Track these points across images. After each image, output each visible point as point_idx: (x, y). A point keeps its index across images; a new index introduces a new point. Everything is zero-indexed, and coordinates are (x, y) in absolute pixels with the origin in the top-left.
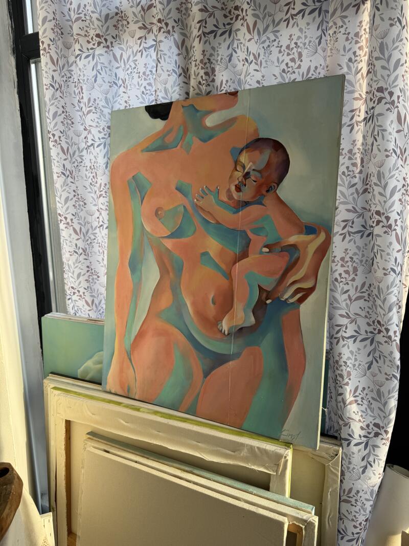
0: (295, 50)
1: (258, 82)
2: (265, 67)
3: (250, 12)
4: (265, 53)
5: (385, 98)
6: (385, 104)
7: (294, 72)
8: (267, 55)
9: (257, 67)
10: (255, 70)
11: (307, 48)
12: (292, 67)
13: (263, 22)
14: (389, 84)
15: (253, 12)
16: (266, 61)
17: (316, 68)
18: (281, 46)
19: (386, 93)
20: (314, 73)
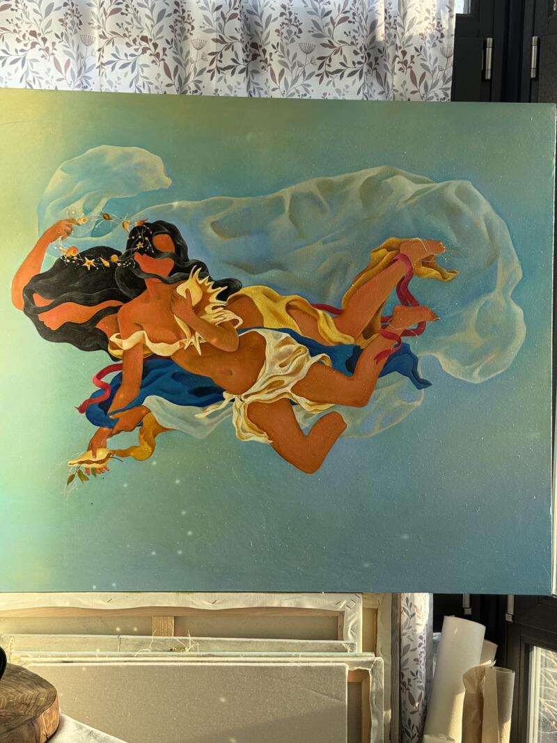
3: (276, 57)
13: (292, 72)
15: (280, 58)
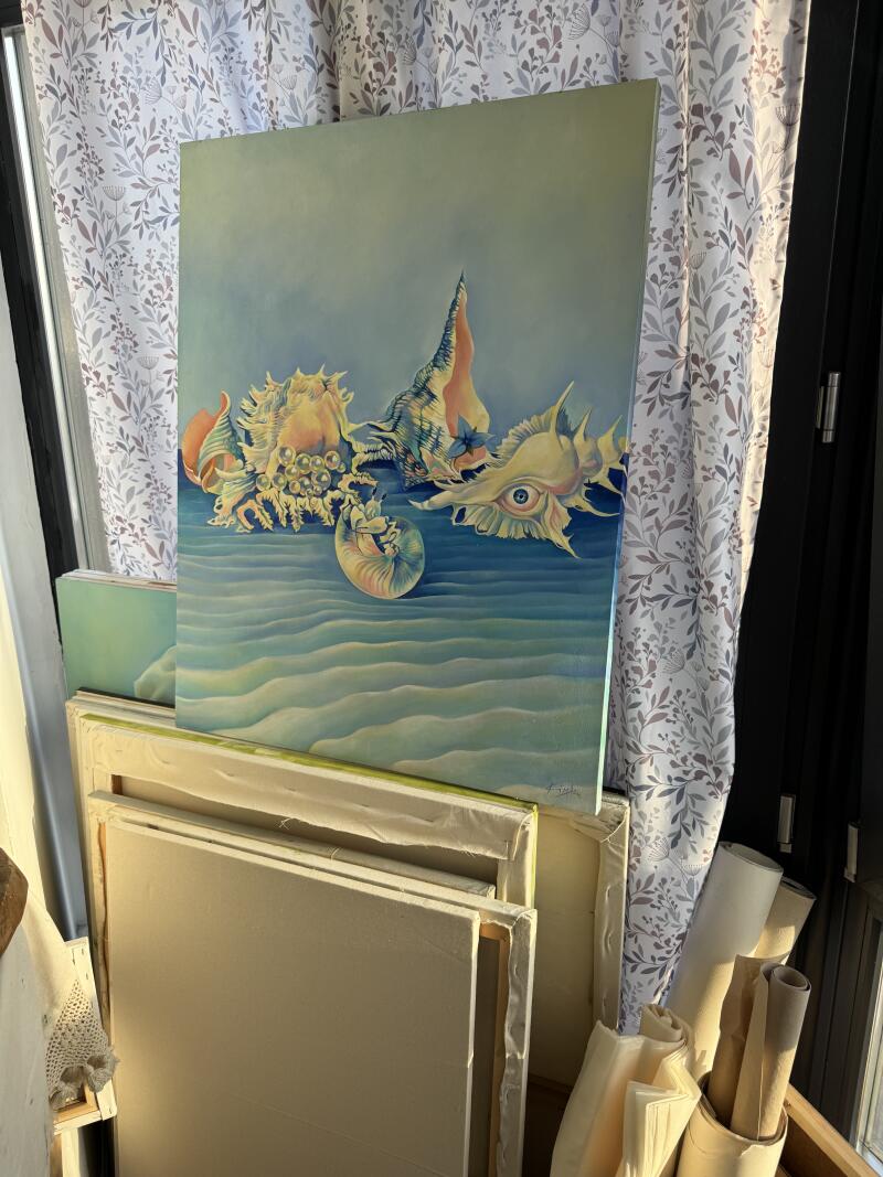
0: (547, 22)
1: (475, 88)
2: (487, 58)
4: (487, 26)
5: (704, 128)
6: (706, 140)
7: (546, 69)
8: (491, 31)
9: (471, 57)
10: (468, 63)
11: (569, 20)
12: (541, 57)
14: (714, 99)
16: (490, 45)
17: (589, 61)
18: (520, 13)
19: (708, 118)
20: (585, 73)
